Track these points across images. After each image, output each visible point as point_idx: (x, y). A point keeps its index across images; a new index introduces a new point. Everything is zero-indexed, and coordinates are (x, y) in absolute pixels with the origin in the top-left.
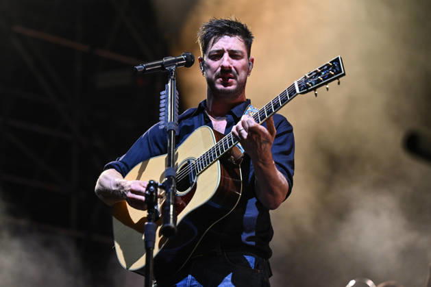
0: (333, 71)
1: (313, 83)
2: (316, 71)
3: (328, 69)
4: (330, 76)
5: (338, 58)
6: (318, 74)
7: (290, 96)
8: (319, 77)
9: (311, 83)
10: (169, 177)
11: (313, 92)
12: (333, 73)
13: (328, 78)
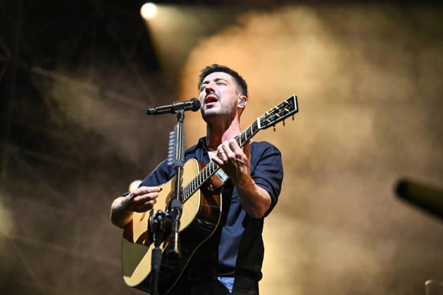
0: (287, 108)
1: (272, 119)
2: (275, 109)
3: (284, 106)
4: (286, 112)
5: (293, 97)
6: (276, 111)
7: (253, 131)
8: (277, 114)
9: (270, 119)
10: (175, 208)
11: (272, 127)
12: (288, 110)
13: (284, 114)
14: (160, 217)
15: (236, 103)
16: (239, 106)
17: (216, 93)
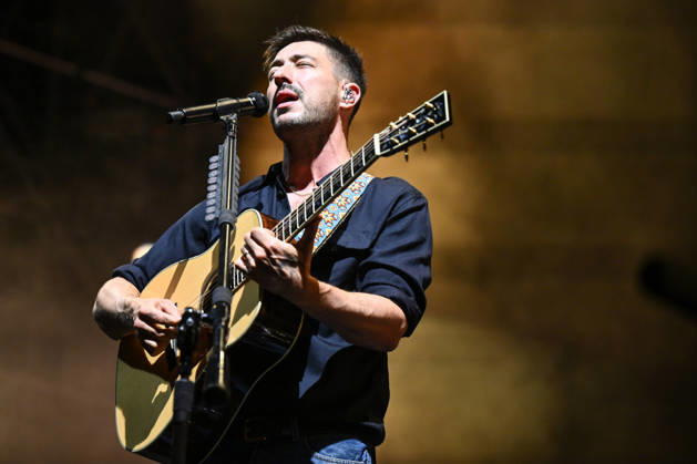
0: (431, 117)
1: (402, 137)
2: (408, 118)
3: (425, 113)
4: (429, 125)
5: (443, 96)
6: (411, 122)
7: (366, 160)
8: (411, 128)
9: (398, 138)
10: (219, 304)
11: (402, 154)
12: (432, 121)
13: (425, 128)
14: (190, 320)
15: (335, 100)
16: (343, 105)
17: (295, 84)
